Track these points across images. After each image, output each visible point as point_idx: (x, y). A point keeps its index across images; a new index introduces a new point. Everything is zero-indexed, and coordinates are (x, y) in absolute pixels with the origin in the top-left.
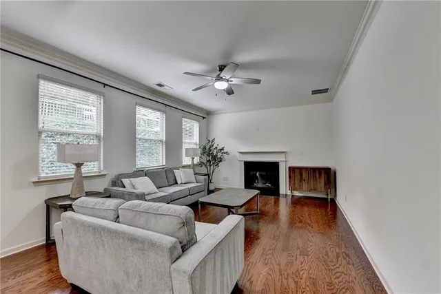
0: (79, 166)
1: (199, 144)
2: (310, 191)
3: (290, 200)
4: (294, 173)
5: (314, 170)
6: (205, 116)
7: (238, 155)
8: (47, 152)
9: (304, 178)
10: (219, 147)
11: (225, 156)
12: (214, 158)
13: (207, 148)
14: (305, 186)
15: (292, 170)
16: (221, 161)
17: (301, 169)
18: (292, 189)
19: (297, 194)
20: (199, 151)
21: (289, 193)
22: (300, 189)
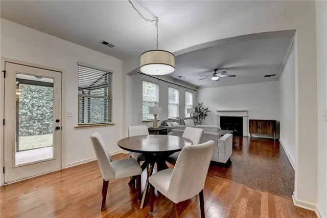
0: (156, 115)
1: (193, 106)
2: (263, 133)
3: (249, 139)
4: (253, 123)
5: (266, 122)
6: (196, 89)
7: (216, 112)
8: (145, 110)
9: (259, 126)
10: (205, 108)
11: (208, 113)
12: (202, 114)
13: (198, 108)
14: (259, 131)
15: (251, 122)
16: (206, 116)
17: (257, 121)
18: (251, 132)
19: (254, 136)
20: (194, 110)
21: (249, 135)
22: (257, 132)
